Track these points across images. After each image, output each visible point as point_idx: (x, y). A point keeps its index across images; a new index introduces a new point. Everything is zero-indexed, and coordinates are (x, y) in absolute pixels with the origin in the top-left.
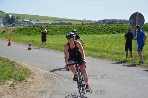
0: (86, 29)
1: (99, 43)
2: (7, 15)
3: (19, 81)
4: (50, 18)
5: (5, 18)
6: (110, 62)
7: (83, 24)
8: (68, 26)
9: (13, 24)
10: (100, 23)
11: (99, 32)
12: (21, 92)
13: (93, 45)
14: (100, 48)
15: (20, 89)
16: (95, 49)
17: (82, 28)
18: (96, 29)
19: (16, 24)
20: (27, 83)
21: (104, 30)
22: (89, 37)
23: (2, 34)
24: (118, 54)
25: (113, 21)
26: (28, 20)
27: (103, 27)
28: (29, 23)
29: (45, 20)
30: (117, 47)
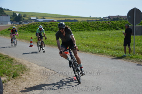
0: (90, 26)
1: (101, 39)
2: (14, 13)
3: (13, 77)
4: (56, 15)
5: (12, 16)
6: (109, 57)
7: (88, 21)
8: (72, 23)
9: (20, 22)
10: (105, 19)
11: (103, 28)
12: (13, 88)
13: (94, 42)
14: (101, 44)
15: (12, 85)
16: (96, 45)
17: (85, 25)
18: (100, 26)
19: (23, 22)
20: (20, 79)
21: (108, 26)
22: (92, 33)
23: (7, 32)
24: (118, 49)
25: (118, 18)
26: (35, 18)
27: (107, 24)
28: (36, 20)
29: (52, 17)
30: (118, 43)
